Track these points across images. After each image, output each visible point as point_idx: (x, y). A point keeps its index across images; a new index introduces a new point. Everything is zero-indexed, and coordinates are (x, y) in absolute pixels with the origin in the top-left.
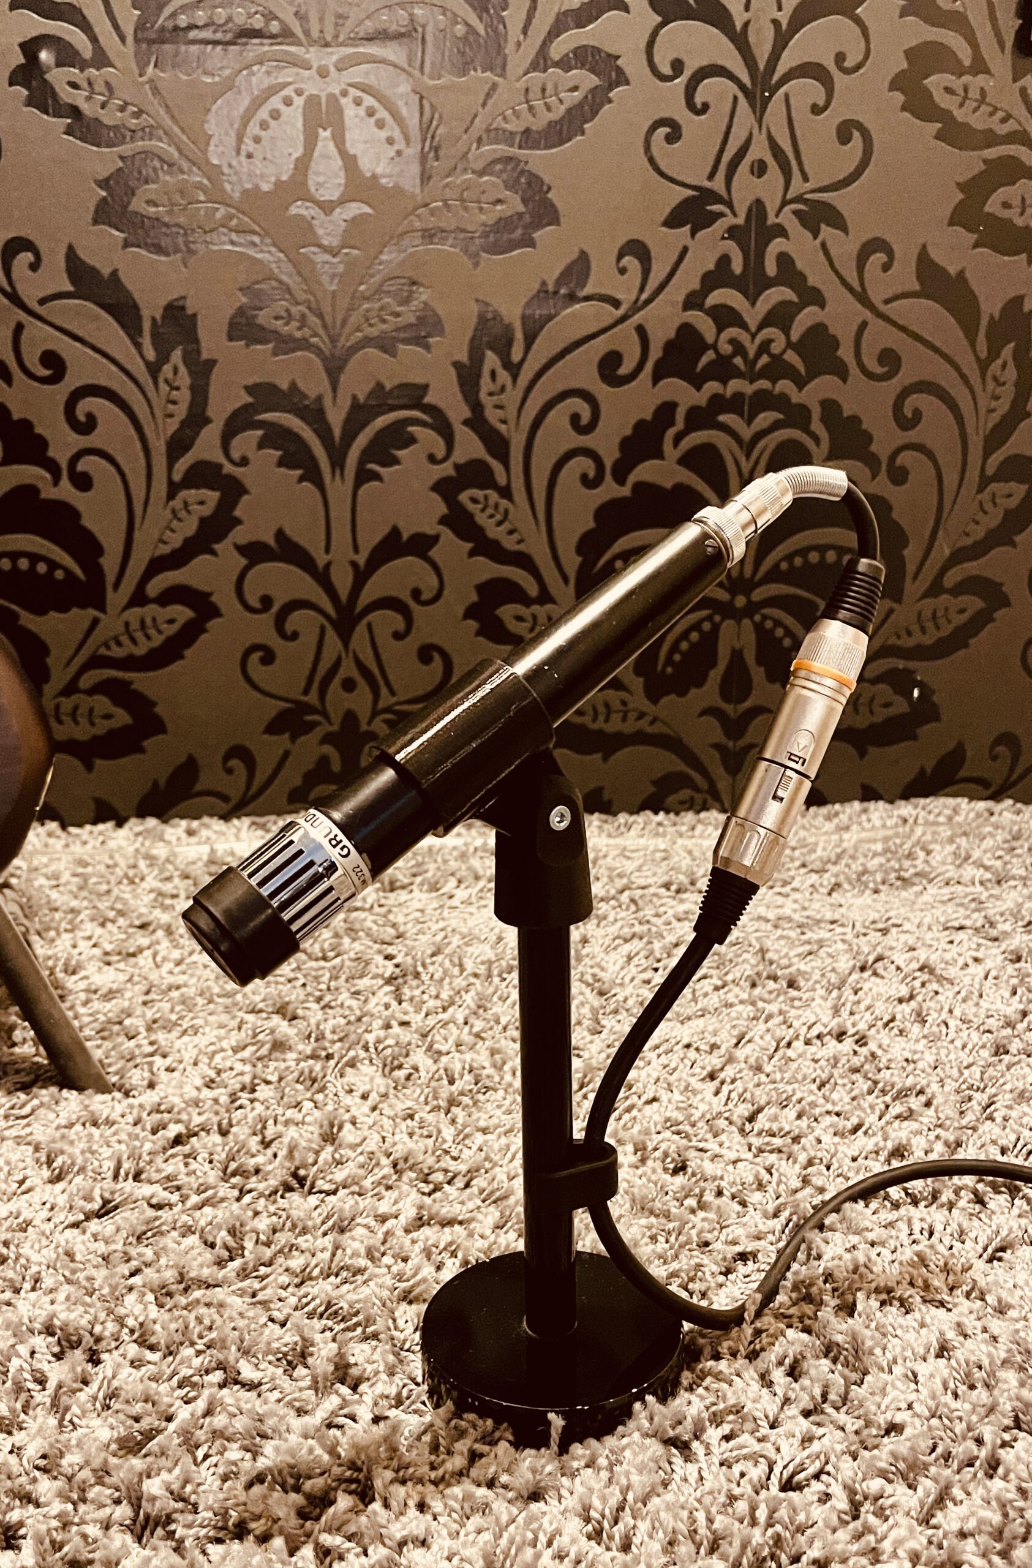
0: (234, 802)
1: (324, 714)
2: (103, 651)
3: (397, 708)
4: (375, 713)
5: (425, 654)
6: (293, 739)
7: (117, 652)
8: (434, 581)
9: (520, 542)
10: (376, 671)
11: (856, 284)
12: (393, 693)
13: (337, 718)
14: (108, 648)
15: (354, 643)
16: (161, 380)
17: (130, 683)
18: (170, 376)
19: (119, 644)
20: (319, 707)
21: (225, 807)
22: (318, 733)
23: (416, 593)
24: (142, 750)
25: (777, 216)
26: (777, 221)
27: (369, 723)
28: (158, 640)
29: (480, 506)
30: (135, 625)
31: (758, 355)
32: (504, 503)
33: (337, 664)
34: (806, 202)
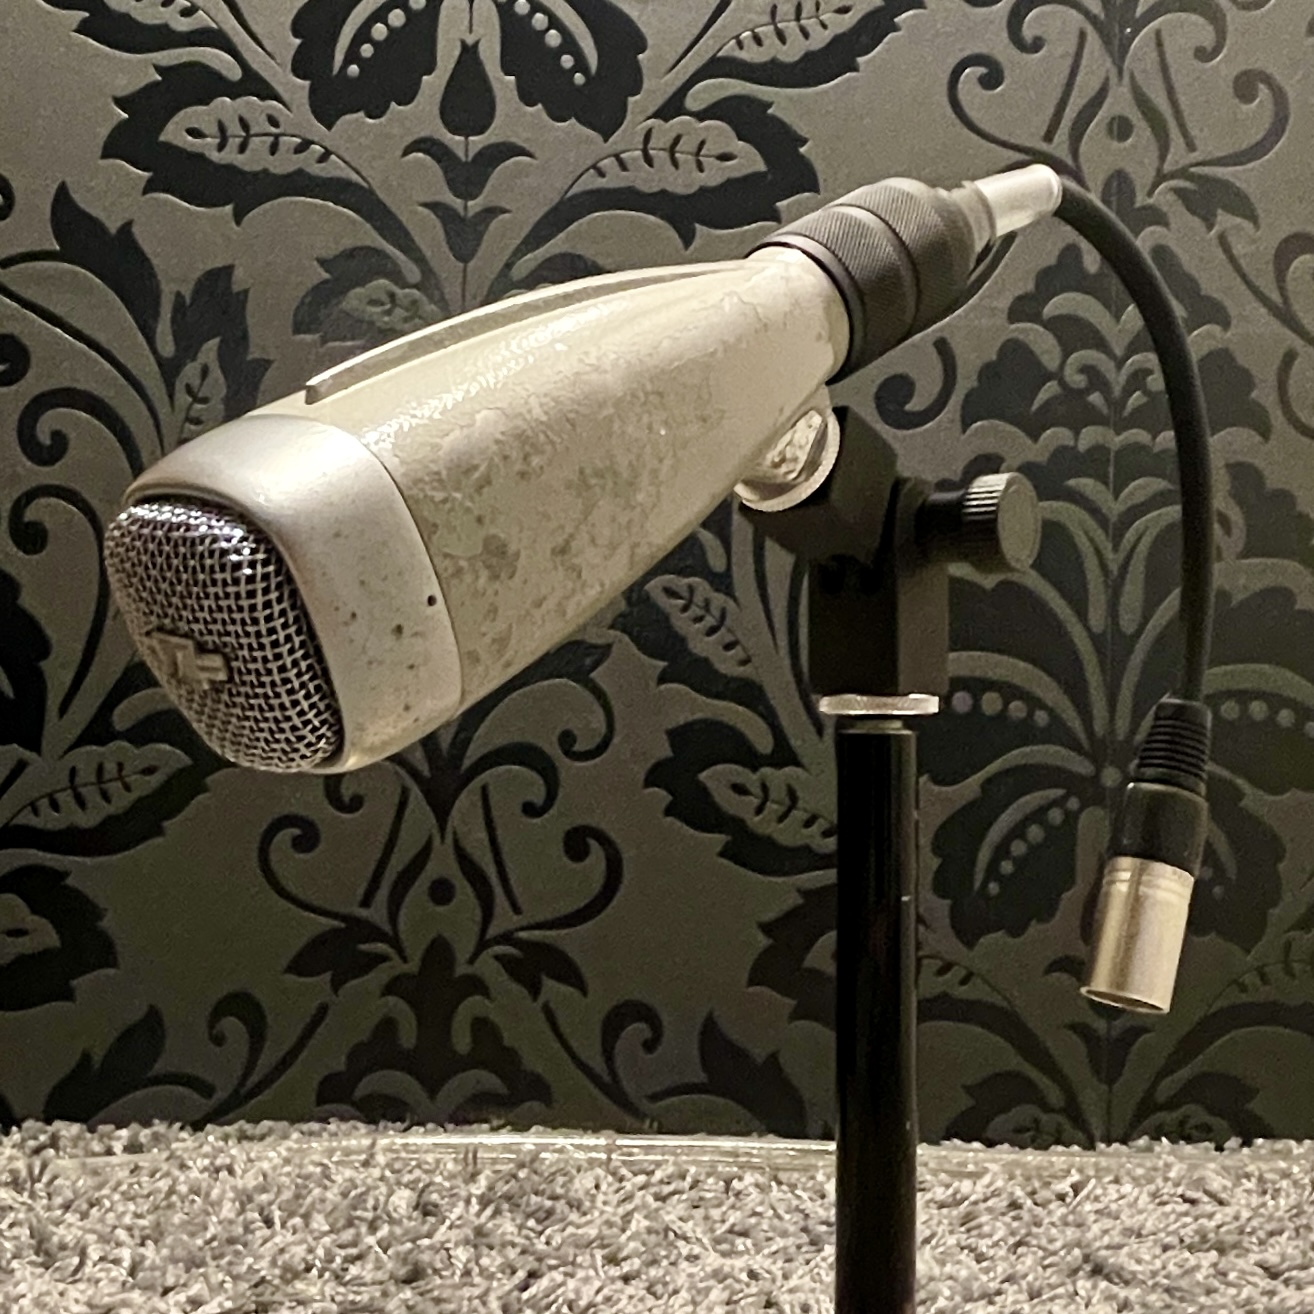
0: (221, 1095)
1: (395, 941)
2: (27, 819)
3: (523, 935)
4: (483, 944)
5: (577, 843)
6: (336, 985)
7: (49, 820)
8: (598, 721)
9: (745, 662)
10: (491, 871)
11: (1275, 297)
12: (517, 910)
13: (416, 951)
14: (36, 812)
15: (455, 818)
16: (179, 386)
17: (65, 875)
18: (196, 382)
19: (55, 806)
20: (387, 928)
21: (204, 1105)
22: (380, 975)
23: (567, 739)
24: (68, 995)
25: (1150, 194)
26: (1151, 201)
27: (471, 961)
28: (122, 801)
29: (681, 602)
30: (86, 774)
31: (1128, 392)
32: (718, 599)
33: (424, 854)
34: (1191, 178)
